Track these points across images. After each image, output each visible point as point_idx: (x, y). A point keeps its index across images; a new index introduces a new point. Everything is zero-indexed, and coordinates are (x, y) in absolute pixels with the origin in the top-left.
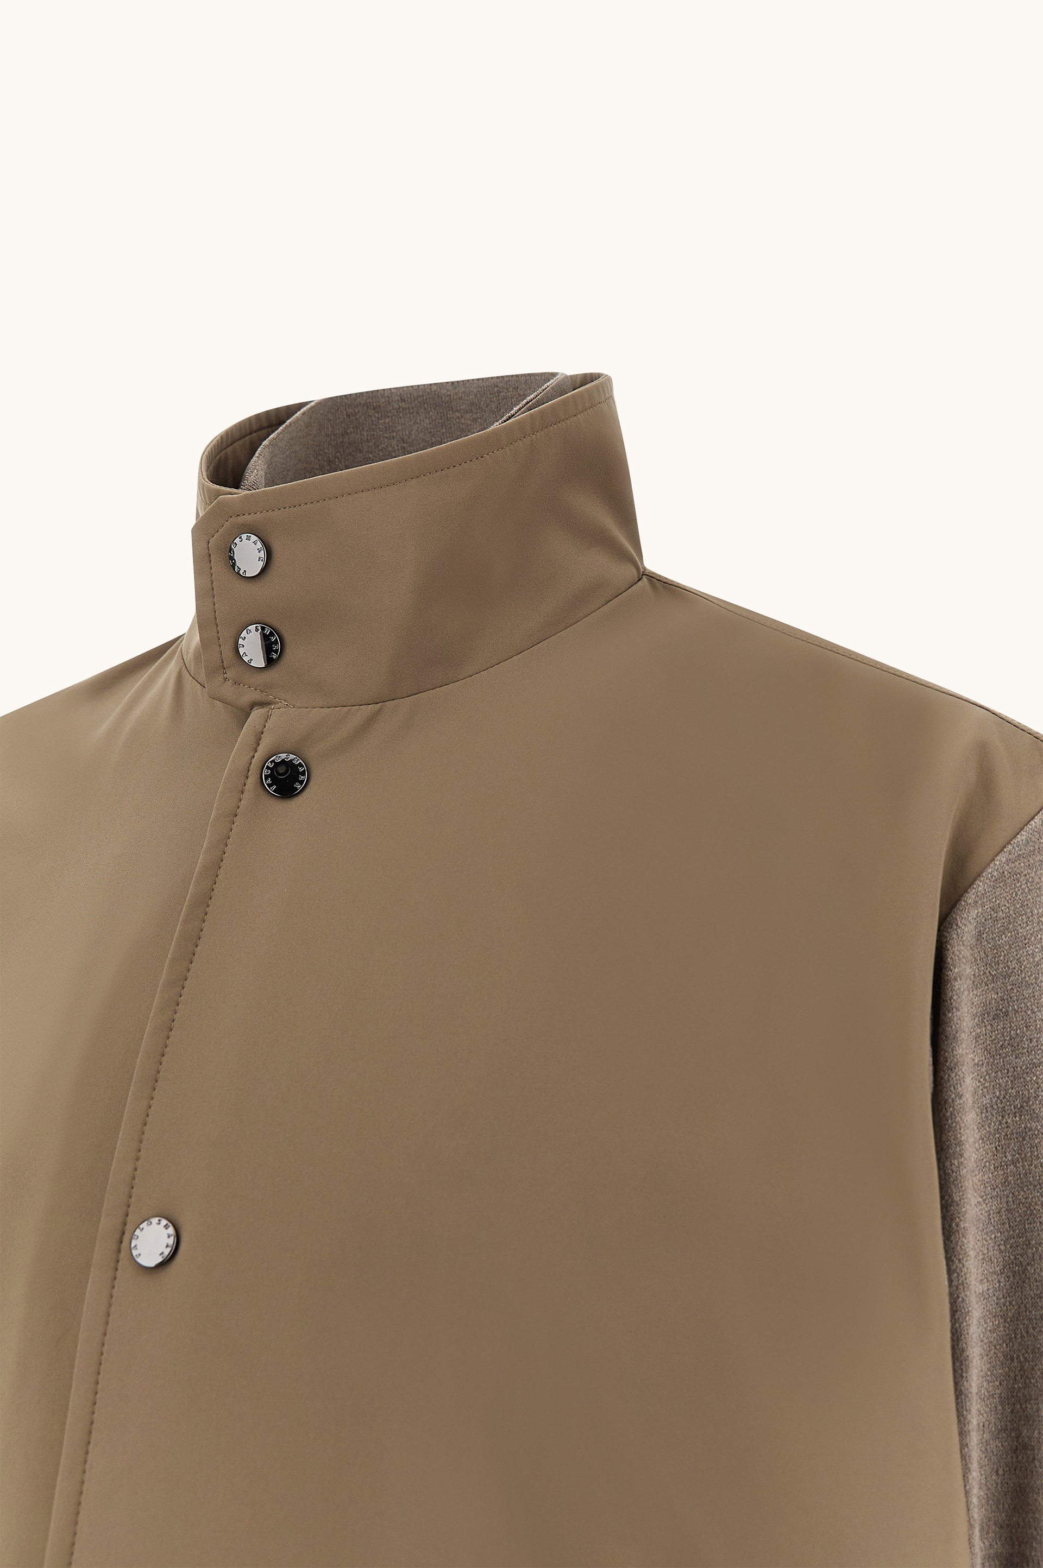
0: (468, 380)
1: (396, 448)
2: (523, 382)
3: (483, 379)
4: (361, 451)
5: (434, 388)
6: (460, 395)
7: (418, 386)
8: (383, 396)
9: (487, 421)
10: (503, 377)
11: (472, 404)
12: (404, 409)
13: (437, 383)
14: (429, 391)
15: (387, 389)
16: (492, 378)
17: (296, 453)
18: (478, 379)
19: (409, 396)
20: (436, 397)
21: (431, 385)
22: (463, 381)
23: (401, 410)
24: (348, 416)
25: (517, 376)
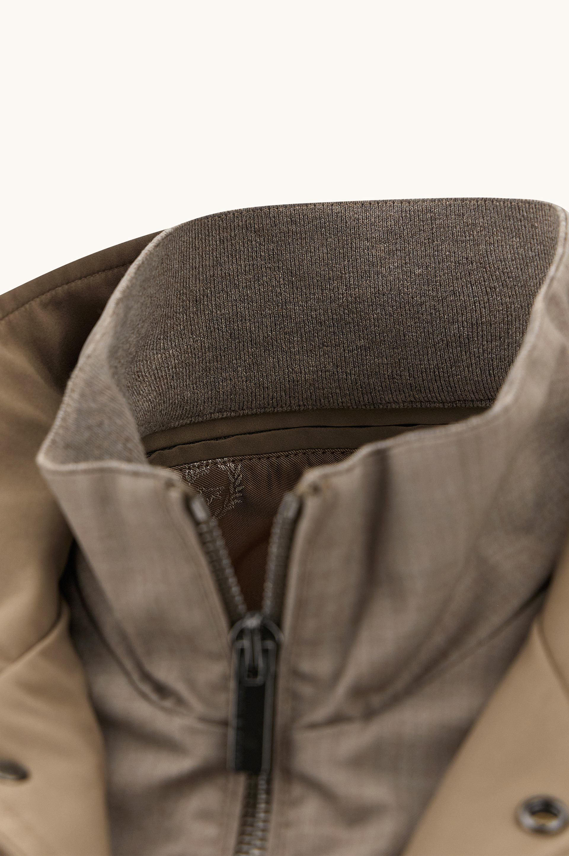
0: (386, 202)
1: (282, 282)
2: (472, 208)
3: (409, 202)
4: (237, 287)
5: (337, 209)
6: (373, 220)
7: (315, 205)
8: (267, 215)
9: (411, 255)
10: (440, 200)
11: (389, 232)
12: (294, 233)
13: (341, 203)
14: (330, 212)
15: (273, 207)
16: (424, 201)
17: (151, 297)
18: (402, 201)
19: (301, 216)
20: (339, 220)
21: (332, 204)
22: (378, 202)
23: (291, 234)
24: (222, 241)
25: (463, 200)
